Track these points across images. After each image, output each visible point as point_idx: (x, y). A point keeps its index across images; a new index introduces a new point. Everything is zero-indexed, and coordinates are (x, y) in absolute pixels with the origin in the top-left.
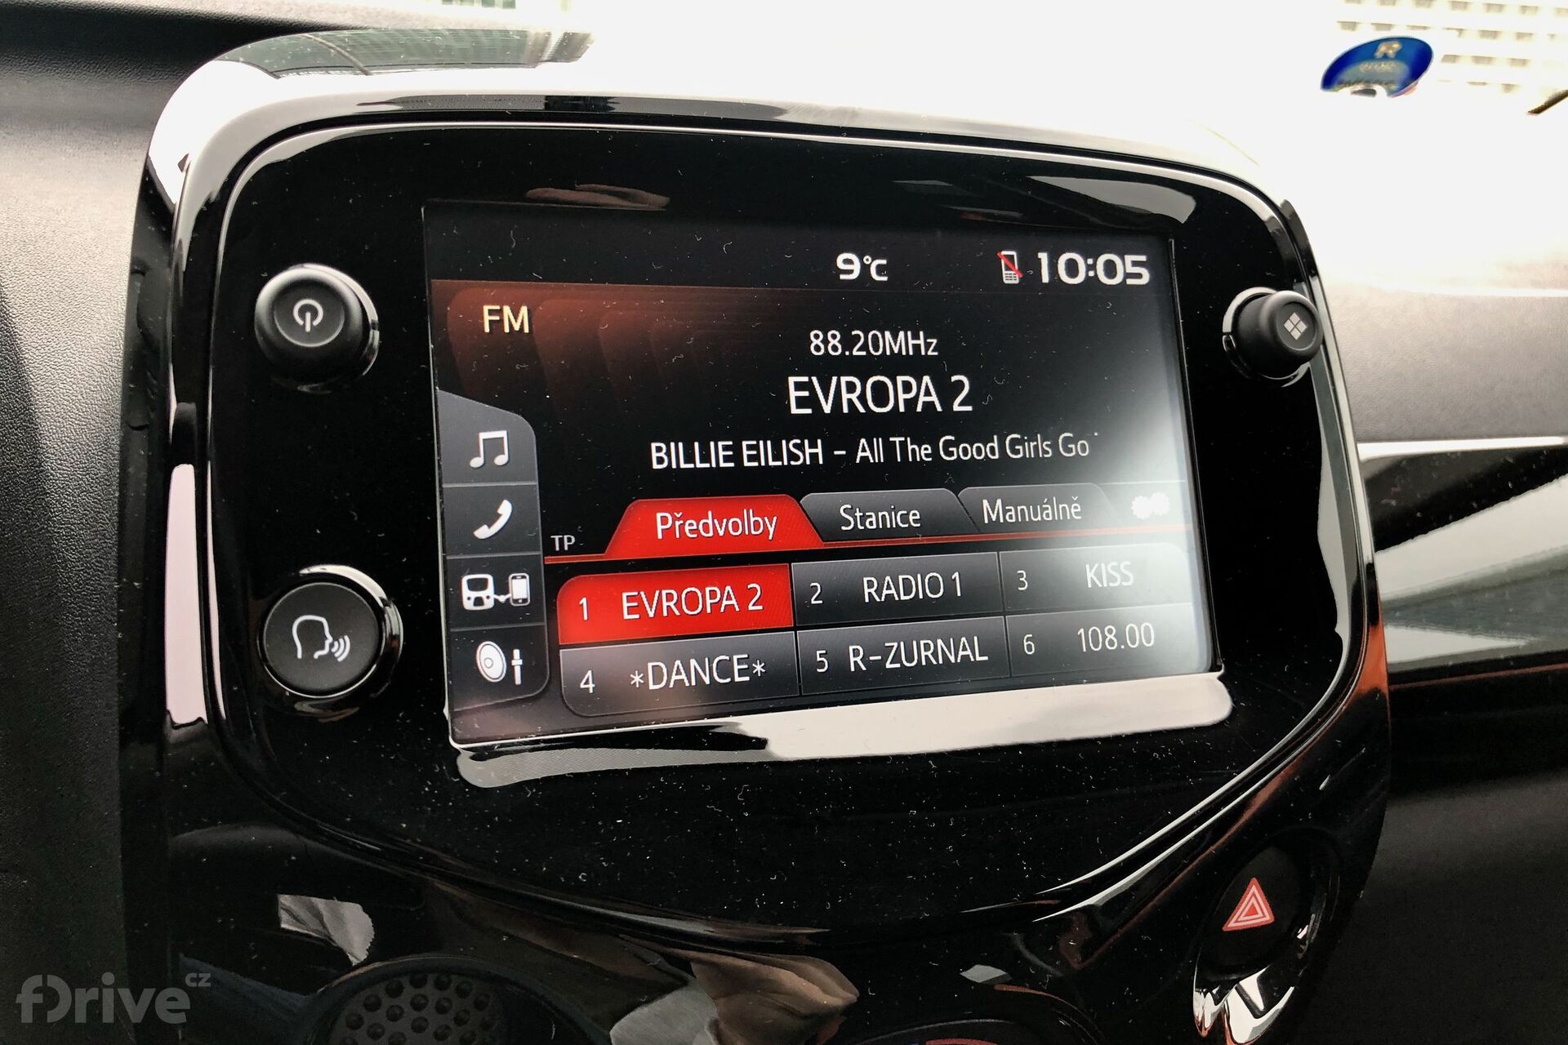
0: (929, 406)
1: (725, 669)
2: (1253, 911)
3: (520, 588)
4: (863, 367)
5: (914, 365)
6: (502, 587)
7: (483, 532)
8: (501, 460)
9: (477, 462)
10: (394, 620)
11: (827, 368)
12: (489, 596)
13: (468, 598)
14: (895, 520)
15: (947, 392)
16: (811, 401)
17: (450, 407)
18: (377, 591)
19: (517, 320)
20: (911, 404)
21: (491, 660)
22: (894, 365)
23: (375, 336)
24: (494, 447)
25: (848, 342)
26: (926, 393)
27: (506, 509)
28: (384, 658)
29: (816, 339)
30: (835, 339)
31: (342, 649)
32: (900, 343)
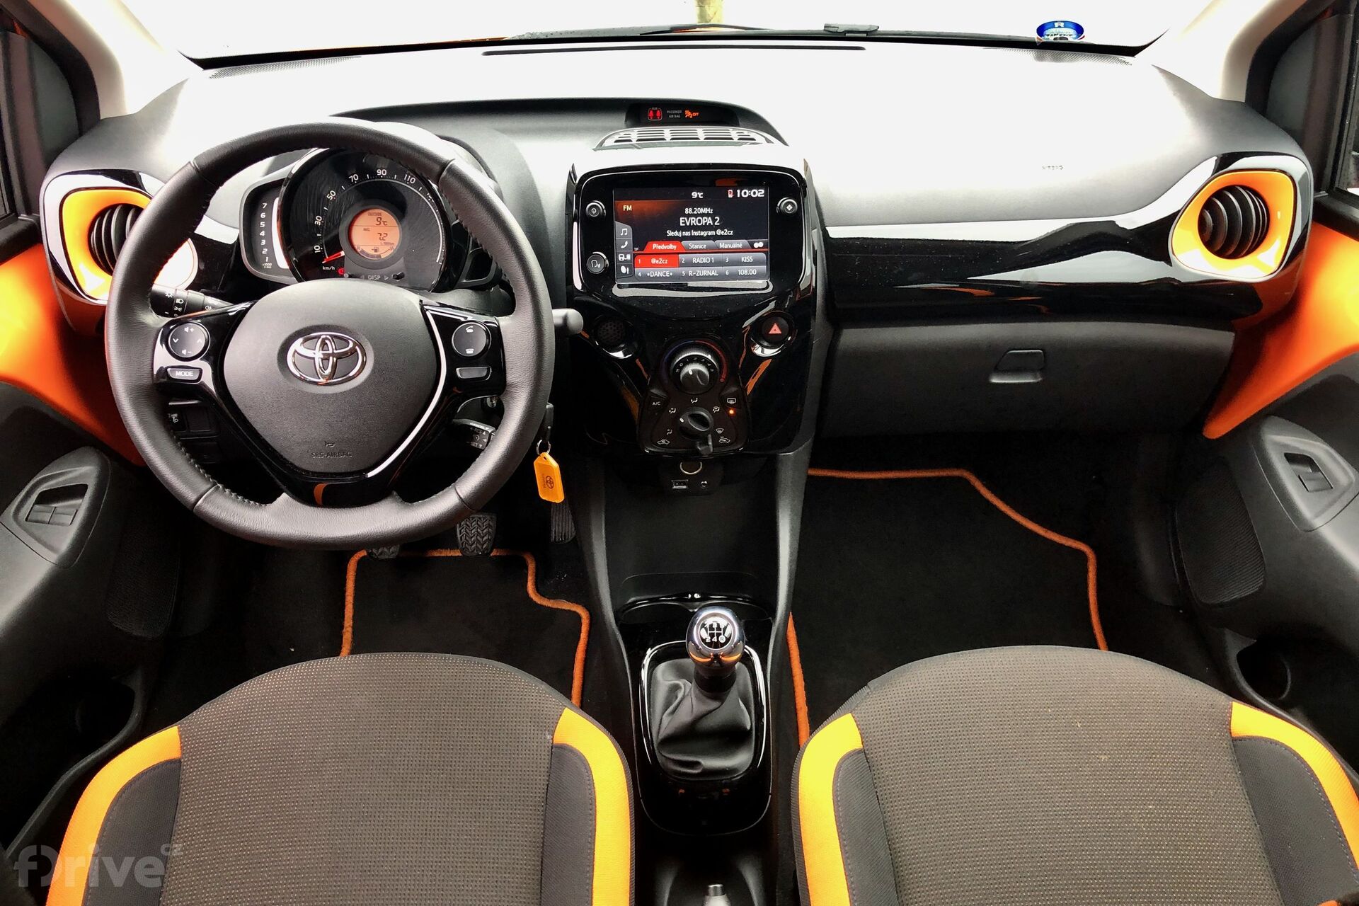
0: (710, 224)
1: (665, 274)
2: (775, 330)
3: (629, 257)
4: (696, 216)
5: (707, 215)
6: (625, 257)
7: (623, 247)
8: (626, 234)
9: (622, 234)
10: (607, 262)
11: (688, 216)
12: (623, 258)
13: (620, 258)
14: (700, 247)
15: (714, 220)
16: (685, 223)
17: (618, 225)
18: (605, 257)
19: (630, 208)
20: (706, 223)
21: (623, 270)
22: (703, 215)
23: (605, 211)
24: (625, 232)
25: (693, 211)
26: (709, 221)
27: (626, 243)
28: (605, 268)
29: (686, 210)
30: (691, 209)
31: (599, 266)
32: (705, 210)
